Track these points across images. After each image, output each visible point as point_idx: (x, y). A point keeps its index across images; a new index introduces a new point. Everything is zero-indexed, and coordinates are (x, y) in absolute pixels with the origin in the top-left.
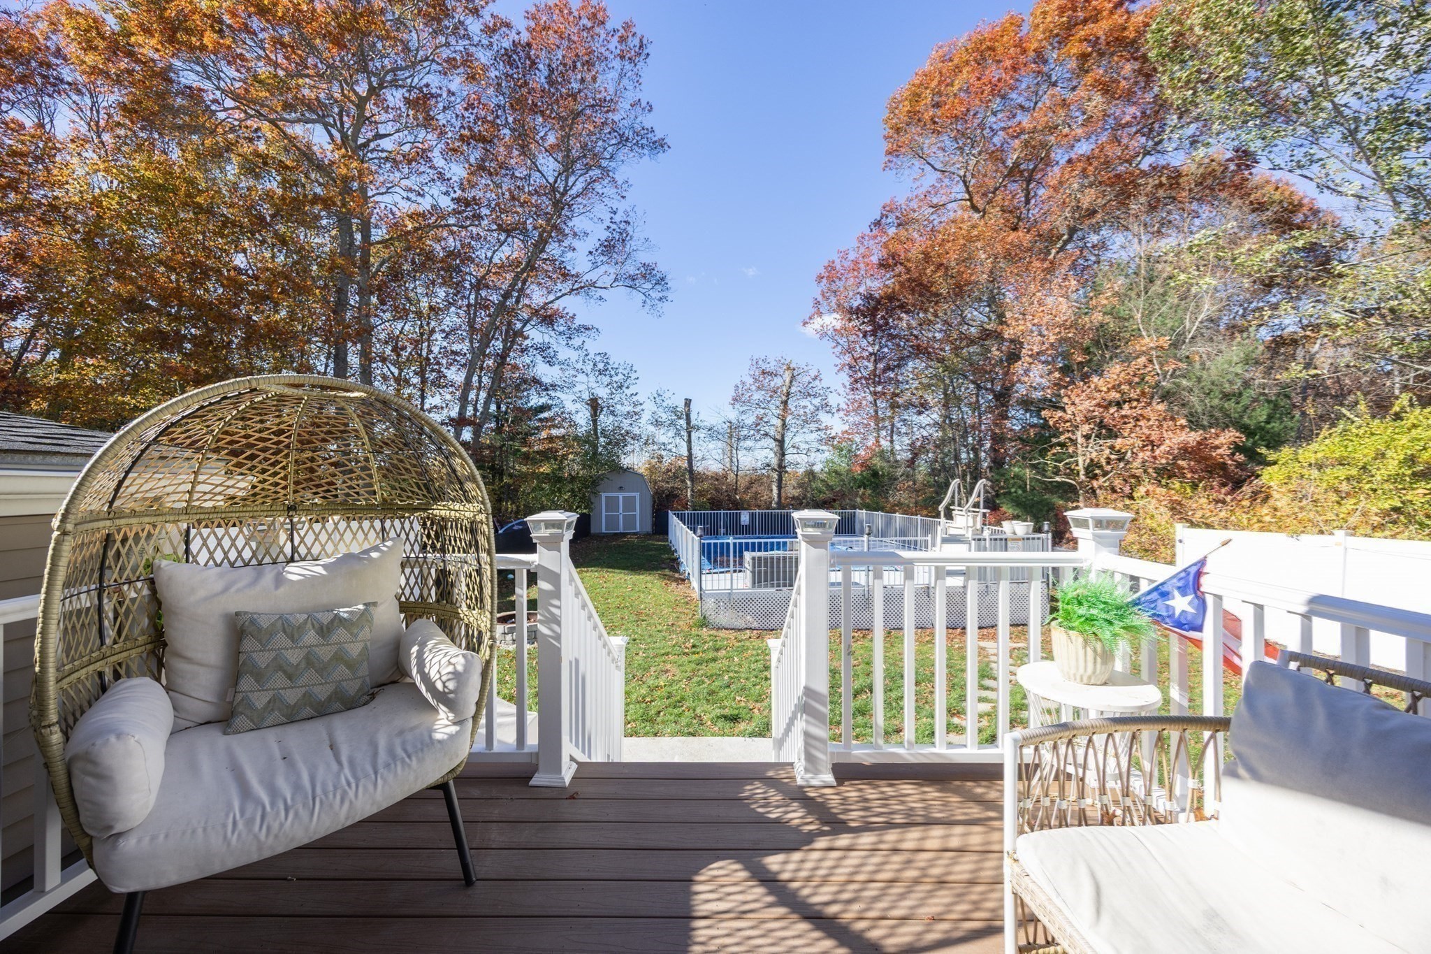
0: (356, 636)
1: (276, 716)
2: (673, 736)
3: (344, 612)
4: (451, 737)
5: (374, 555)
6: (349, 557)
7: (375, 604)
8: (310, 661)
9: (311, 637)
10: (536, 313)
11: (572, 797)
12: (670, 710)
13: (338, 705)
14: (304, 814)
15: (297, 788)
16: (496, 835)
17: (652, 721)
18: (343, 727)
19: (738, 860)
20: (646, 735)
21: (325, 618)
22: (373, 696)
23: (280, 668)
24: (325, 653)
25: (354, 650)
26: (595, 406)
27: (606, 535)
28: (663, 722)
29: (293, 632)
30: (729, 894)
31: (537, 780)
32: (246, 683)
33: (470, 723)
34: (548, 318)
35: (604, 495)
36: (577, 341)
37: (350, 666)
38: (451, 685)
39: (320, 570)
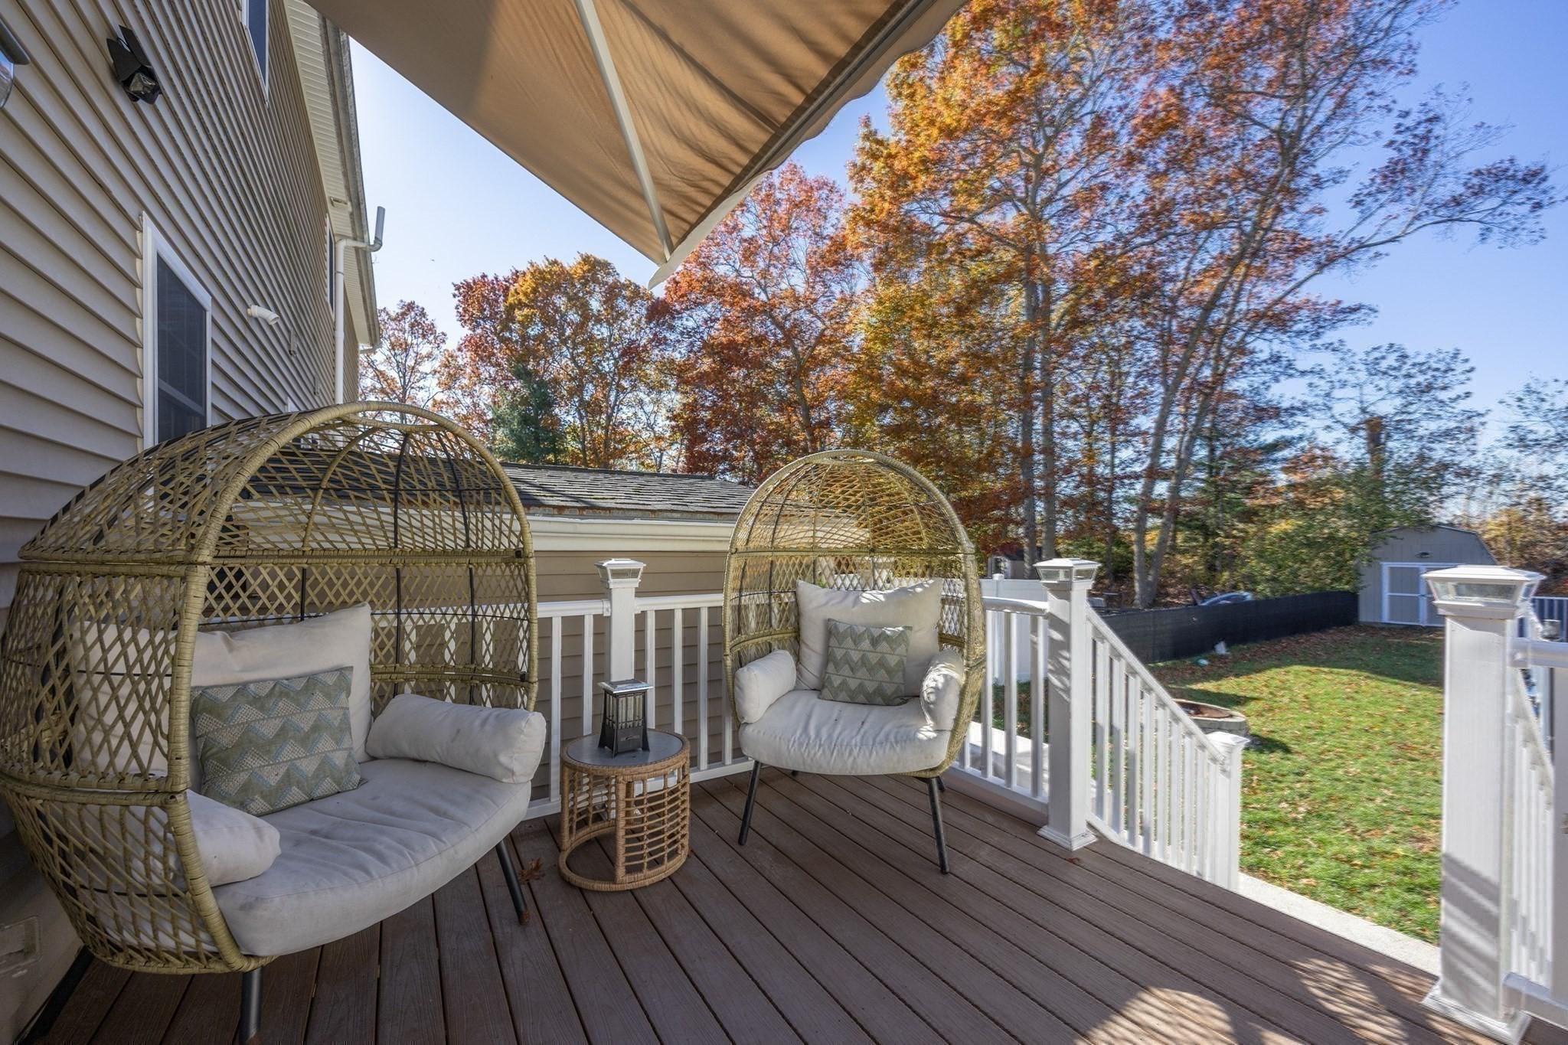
0: (894, 650)
1: (843, 695)
2: (1380, 923)
3: (889, 631)
4: (929, 739)
5: (919, 590)
6: (903, 590)
7: (910, 628)
8: (864, 660)
9: (866, 644)
10: (1259, 316)
11: (1071, 861)
12: (1396, 890)
13: (879, 700)
14: (828, 753)
15: (830, 736)
16: (984, 854)
17: (1352, 891)
18: (876, 714)
19: (1227, 1011)
20: (1331, 902)
21: (876, 633)
22: (905, 702)
23: (847, 662)
24: (873, 658)
25: (892, 661)
26: (1375, 430)
27: (1390, 628)
28: (1374, 901)
29: (857, 639)
30: (1183, 1026)
31: (1045, 831)
32: (831, 668)
33: (948, 735)
34: (1277, 319)
35: (1386, 566)
36: (1330, 336)
37: (889, 672)
38: (933, 697)
39: (882, 598)
